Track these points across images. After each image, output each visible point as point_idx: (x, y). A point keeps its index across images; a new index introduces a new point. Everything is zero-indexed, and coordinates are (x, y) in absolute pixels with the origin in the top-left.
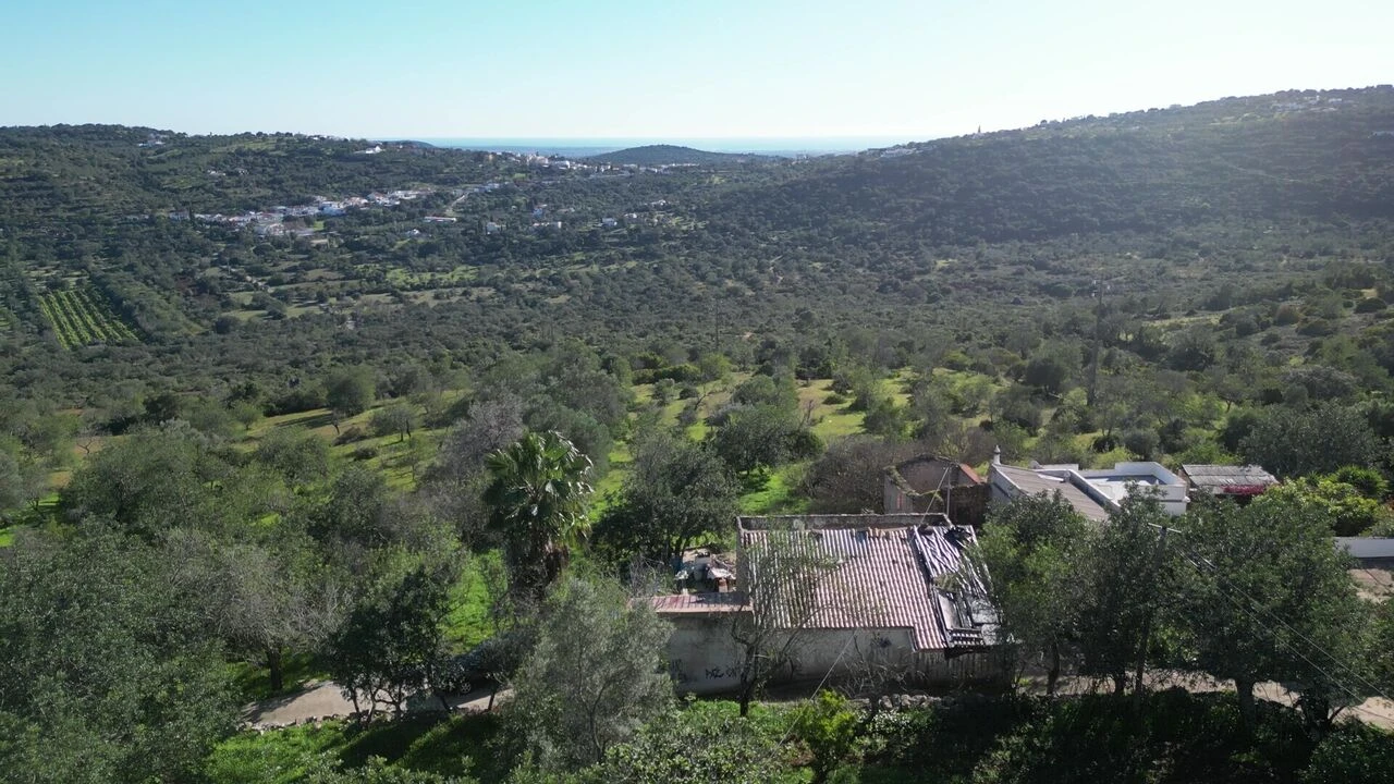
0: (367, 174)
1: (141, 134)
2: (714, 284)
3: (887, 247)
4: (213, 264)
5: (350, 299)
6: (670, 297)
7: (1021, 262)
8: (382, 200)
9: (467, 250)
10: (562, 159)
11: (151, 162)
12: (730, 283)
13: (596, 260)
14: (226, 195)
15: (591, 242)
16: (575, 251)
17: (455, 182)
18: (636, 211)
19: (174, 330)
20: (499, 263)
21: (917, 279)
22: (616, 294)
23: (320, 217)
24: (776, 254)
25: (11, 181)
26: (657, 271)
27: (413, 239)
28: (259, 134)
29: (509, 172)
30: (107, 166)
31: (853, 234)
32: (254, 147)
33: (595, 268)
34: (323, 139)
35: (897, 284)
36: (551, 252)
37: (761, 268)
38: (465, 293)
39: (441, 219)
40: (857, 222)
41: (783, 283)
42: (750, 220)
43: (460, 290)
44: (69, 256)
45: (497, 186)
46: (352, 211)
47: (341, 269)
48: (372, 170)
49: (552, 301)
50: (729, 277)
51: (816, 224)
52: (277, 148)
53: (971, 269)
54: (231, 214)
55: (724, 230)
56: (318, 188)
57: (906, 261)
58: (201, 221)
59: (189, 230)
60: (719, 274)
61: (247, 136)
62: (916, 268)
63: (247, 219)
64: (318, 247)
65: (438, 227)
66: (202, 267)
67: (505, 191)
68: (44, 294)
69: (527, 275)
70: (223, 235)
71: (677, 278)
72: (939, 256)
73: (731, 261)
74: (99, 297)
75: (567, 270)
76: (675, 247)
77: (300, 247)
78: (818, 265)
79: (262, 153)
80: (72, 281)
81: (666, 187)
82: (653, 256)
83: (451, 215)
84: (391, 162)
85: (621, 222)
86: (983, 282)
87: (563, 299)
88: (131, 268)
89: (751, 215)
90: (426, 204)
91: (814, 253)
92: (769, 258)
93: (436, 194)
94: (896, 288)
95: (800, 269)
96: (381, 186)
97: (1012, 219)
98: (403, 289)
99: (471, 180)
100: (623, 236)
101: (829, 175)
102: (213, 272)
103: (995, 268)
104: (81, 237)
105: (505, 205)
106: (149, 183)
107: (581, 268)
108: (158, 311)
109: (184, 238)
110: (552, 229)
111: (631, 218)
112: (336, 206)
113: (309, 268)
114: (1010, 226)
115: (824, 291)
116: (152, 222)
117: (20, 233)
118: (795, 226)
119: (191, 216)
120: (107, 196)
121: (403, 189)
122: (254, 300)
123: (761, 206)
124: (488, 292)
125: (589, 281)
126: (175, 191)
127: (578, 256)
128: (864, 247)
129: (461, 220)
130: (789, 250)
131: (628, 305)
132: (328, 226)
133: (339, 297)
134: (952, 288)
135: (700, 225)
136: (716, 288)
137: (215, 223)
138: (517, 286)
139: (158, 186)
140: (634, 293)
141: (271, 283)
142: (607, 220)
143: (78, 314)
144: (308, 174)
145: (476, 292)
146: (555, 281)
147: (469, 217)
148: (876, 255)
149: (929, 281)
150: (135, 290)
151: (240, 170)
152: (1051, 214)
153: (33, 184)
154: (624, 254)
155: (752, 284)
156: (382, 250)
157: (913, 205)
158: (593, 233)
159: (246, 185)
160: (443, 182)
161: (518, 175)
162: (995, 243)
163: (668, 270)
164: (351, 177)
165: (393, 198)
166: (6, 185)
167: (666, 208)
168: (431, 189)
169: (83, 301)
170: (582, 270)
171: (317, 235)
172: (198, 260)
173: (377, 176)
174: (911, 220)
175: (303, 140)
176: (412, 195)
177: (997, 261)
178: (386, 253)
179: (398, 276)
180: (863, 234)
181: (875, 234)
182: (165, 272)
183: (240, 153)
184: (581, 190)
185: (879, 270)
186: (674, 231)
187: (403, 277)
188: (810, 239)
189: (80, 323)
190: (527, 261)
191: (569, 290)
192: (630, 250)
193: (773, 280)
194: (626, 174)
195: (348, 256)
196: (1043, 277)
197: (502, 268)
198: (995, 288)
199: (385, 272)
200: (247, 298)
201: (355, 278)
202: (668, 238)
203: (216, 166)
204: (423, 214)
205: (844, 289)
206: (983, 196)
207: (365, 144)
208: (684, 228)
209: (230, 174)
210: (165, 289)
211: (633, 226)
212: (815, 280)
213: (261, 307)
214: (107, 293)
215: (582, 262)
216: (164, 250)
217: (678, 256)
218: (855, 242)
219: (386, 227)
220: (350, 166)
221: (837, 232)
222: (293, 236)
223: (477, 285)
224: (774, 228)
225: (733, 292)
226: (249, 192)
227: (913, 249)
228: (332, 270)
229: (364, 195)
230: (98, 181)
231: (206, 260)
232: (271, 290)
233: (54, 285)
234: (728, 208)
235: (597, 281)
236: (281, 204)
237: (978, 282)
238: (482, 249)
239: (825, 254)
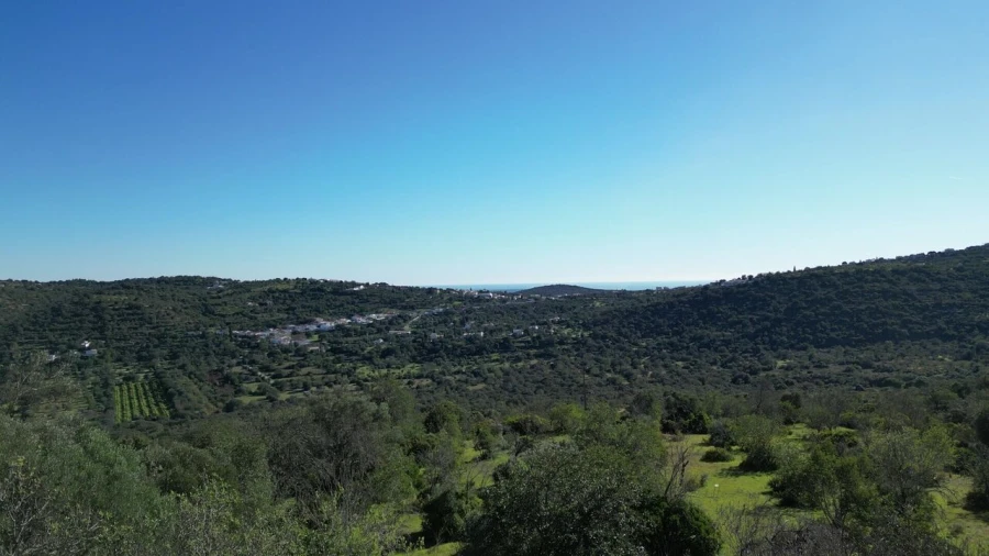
0: (353, 303)
1: (211, 281)
2: (596, 376)
3: (735, 351)
4: (238, 364)
5: (327, 388)
6: (562, 385)
7: (848, 363)
8: (362, 320)
9: (415, 353)
10: (488, 292)
11: (213, 298)
12: (609, 375)
13: (508, 359)
14: (256, 318)
15: (504, 346)
16: (493, 352)
17: (413, 308)
18: (539, 324)
19: (196, 409)
20: (436, 362)
21: (763, 374)
22: (521, 383)
23: (317, 332)
24: (645, 355)
25: (117, 310)
26: (553, 367)
27: (378, 346)
28: (285, 279)
29: (450, 300)
30: (183, 301)
31: (706, 340)
32: (280, 287)
33: (507, 365)
34: (326, 281)
35: (747, 377)
36: (475, 354)
37: (634, 366)
38: (409, 383)
39: (400, 333)
40: (708, 332)
41: (652, 376)
42: (623, 330)
43: (406, 381)
44: (144, 359)
45: (441, 310)
46: (339, 327)
47: (325, 367)
48: (357, 301)
49: (471, 388)
50: (609, 371)
51: (676, 333)
52: (296, 287)
53: (807, 368)
54: (257, 331)
55: (604, 337)
56: (318, 312)
57: (751, 361)
58: (236, 335)
59: (227, 341)
60: (601, 368)
61: (278, 280)
62: (760, 366)
63: (267, 334)
64: (312, 351)
65: (397, 336)
66: (230, 366)
67: (447, 313)
68: (120, 385)
69: (456, 369)
70: (249, 344)
71: (567, 371)
72: (778, 357)
73: (610, 359)
74: (155, 385)
75: (486, 366)
76: (567, 350)
77: (300, 352)
78: (680, 363)
79: (285, 291)
80: (141, 376)
81: (561, 309)
82: (550, 356)
83: (407, 330)
84: (371, 295)
85: (526, 331)
86: (819, 377)
87: (480, 386)
88: (183, 367)
89: (624, 327)
90: (391, 323)
91: (675, 354)
92: (639, 358)
93: (399, 316)
94: (746, 381)
95: (665, 366)
96: (361, 311)
97: (833, 330)
98: (366, 380)
99: (423, 306)
100: (528, 342)
101: (683, 299)
102: (238, 369)
103: (827, 367)
104: (156, 346)
105: (445, 322)
106: (207, 312)
107: (495, 364)
108: (191, 395)
109: (222, 347)
110: (476, 337)
111: (534, 329)
112: (329, 325)
113: (303, 366)
114: (833, 335)
115: (687, 382)
116: (203, 336)
117: (116, 344)
118: (658, 334)
119: (230, 331)
120: (178, 319)
121: (376, 313)
122: (259, 389)
123: (632, 320)
124: (425, 382)
125: (500, 374)
126: (223, 316)
127: (495, 356)
128: (716, 350)
129: (413, 333)
130: (656, 352)
131: (527, 390)
132: (322, 337)
133: (318, 386)
134: (794, 381)
135: (586, 334)
136: (598, 379)
137: (245, 336)
138: (448, 377)
139: (213, 313)
140: (533, 382)
141: (274, 377)
142: (515, 331)
143: (138, 399)
144: (313, 304)
145: (417, 382)
146: (476, 374)
147: (419, 330)
148: (725, 356)
149: (773, 376)
150: (181, 382)
151: (268, 302)
152: (865, 326)
153: (130, 312)
154: (528, 355)
155: (628, 376)
156: (356, 354)
157: (751, 320)
158: (506, 339)
159: (271, 311)
160: (405, 308)
161: (456, 303)
162: (823, 348)
163: (560, 366)
164: (342, 305)
165: (369, 319)
166: (113, 312)
167: (559, 323)
168: (396, 312)
169: (144, 389)
170: (496, 366)
171: (312, 344)
172: (227, 360)
173: (361, 305)
174: (751, 330)
175: (313, 282)
176: (382, 317)
177: (828, 362)
178: (359, 355)
179: (364, 371)
180: (714, 340)
181: (723, 341)
182: (204, 369)
183: (271, 291)
184: (500, 312)
185: (730, 368)
186: (566, 338)
187: (367, 372)
188: (671, 344)
189: (137, 404)
190: (457, 360)
191: (485, 381)
192: (533, 352)
193: (644, 373)
194: (532, 301)
195: (332, 358)
196: (870, 374)
197: (439, 365)
198: (831, 381)
199: (355, 368)
200: (254, 387)
201: (333, 373)
202: (561, 342)
203: (253, 299)
204: (388, 329)
205: (703, 381)
206: (808, 313)
207: (354, 284)
208: (574, 336)
209: (261, 304)
210: (201, 381)
211: (535, 335)
212: (678, 374)
213: (262, 394)
214: (161, 384)
215: (497, 360)
216: (207, 354)
217: (569, 356)
218: (708, 346)
219: (361, 338)
220: (342, 298)
221: (693, 339)
222: (296, 345)
223: (419, 377)
224: (643, 337)
225: (612, 382)
226: (272, 316)
227: (756, 352)
228: (319, 367)
229: (349, 318)
230: (174, 310)
231: (235, 361)
232: (272, 381)
233: (128, 379)
234: (606, 322)
235: (507, 373)
236: (292, 323)
237: (815, 377)
238: (426, 352)
239: (684, 355)
